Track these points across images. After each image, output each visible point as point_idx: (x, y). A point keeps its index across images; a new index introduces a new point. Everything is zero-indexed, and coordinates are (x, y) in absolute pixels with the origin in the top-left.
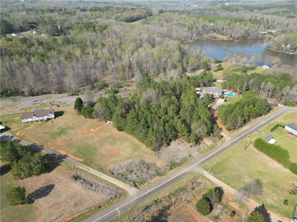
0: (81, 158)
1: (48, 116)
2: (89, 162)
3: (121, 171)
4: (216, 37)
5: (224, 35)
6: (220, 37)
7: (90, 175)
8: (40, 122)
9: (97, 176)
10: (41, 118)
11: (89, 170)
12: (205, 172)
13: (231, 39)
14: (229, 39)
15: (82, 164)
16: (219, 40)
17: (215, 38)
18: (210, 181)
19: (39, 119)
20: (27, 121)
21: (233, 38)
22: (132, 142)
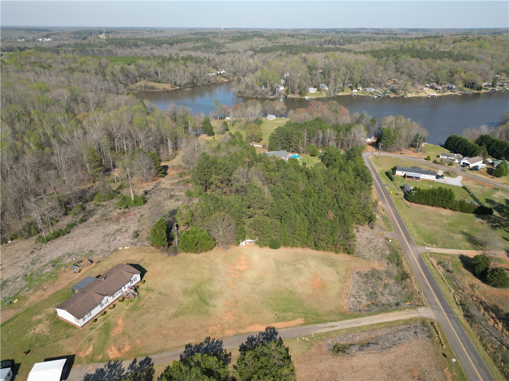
0: (296, 318)
1: (129, 284)
2: (315, 317)
3: (365, 302)
4: (154, 87)
5: (162, 83)
6: (161, 86)
7: (348, 334)
8: (125, 306)
9: (358, 327)
10: (118, 295)
11: (333, 327)
12: (427, 248)
13: (178, 88)
14: (174, 88)
15: (309, 326)
16: (160, 90)
17: (153, 88)
18: (446, 255)
19: (115, 298)
20: (90, 317)
21: (179, 86)
22: (313, 257)
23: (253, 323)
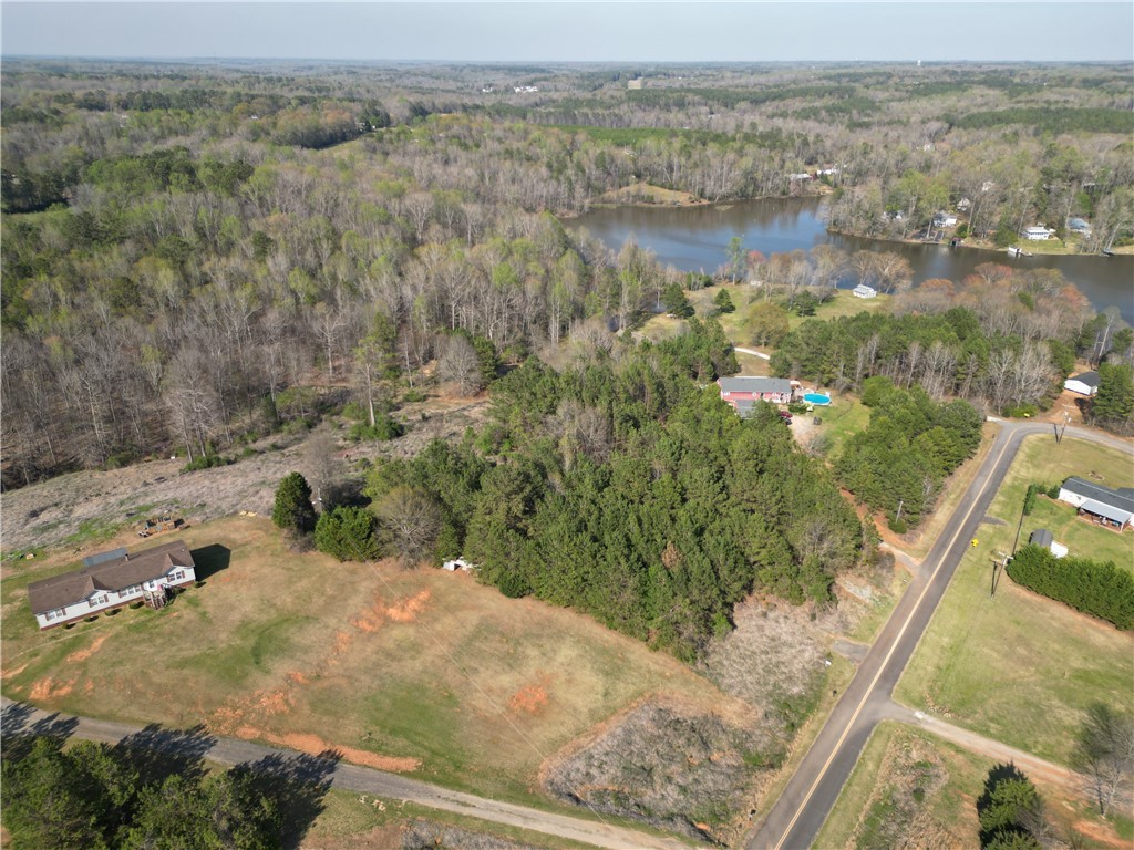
0: (406, 755)
1: (164, 581)
2: (450, 769)
3: (602, 781)
4: (652, 198)
5: (677, 190)
6: (667, 197)
7: (482, 832)
8: (130, 616)
9: (516, 830)
10: (133, 594)
11: (465, 804)
12: (919, 714)
13: (705, 202)
14: (697, 203)
15: (419, 784)
16: (664, 205)
17: (651, 200)
18: (958, 750)
19: (125, 599)
21: (710, 199)
22: (584, 641)
23: (308, 732)
